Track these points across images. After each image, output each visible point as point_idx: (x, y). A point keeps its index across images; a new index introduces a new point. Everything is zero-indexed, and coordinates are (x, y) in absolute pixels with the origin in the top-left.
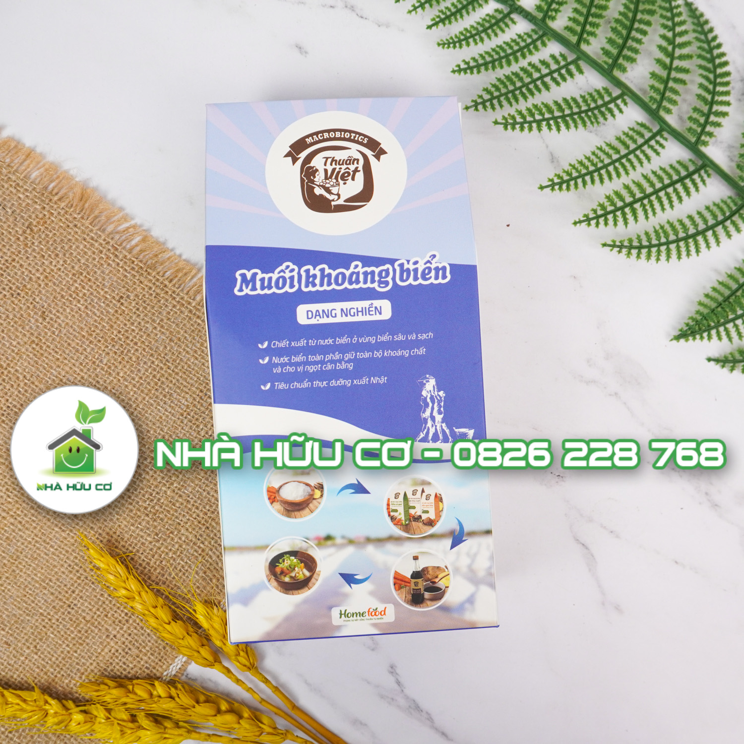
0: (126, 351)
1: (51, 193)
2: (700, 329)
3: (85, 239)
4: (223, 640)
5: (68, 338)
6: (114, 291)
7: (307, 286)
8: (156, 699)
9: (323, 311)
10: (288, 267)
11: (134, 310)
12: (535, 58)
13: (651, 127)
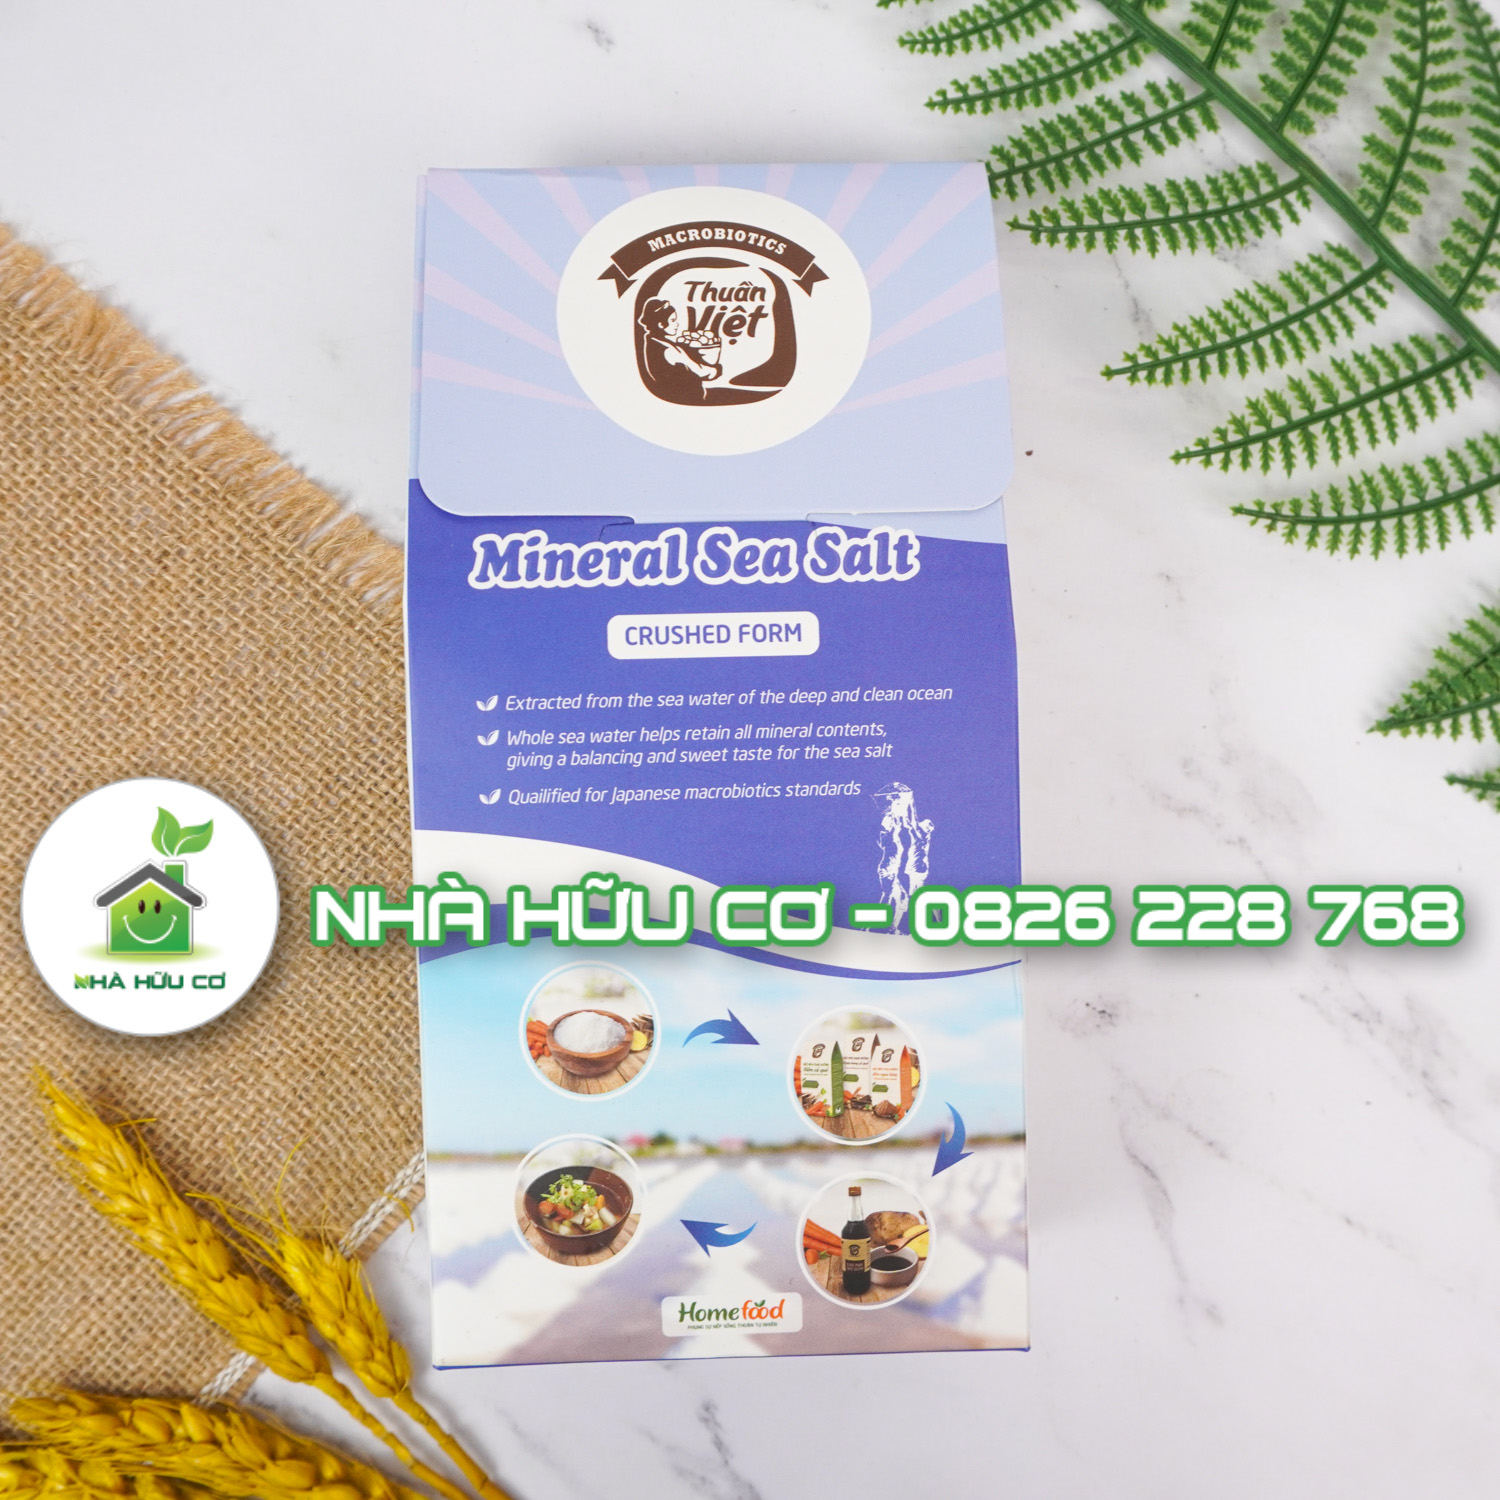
0: (166, 672)
1: (24, 312)
2: (1436, 711)
3: (92, 420)
4: (341, 1323)
6: (150, 539)
8: (180, 1445)
11: (191, 583)
12: (1112, 89)
13: (1358, 257)
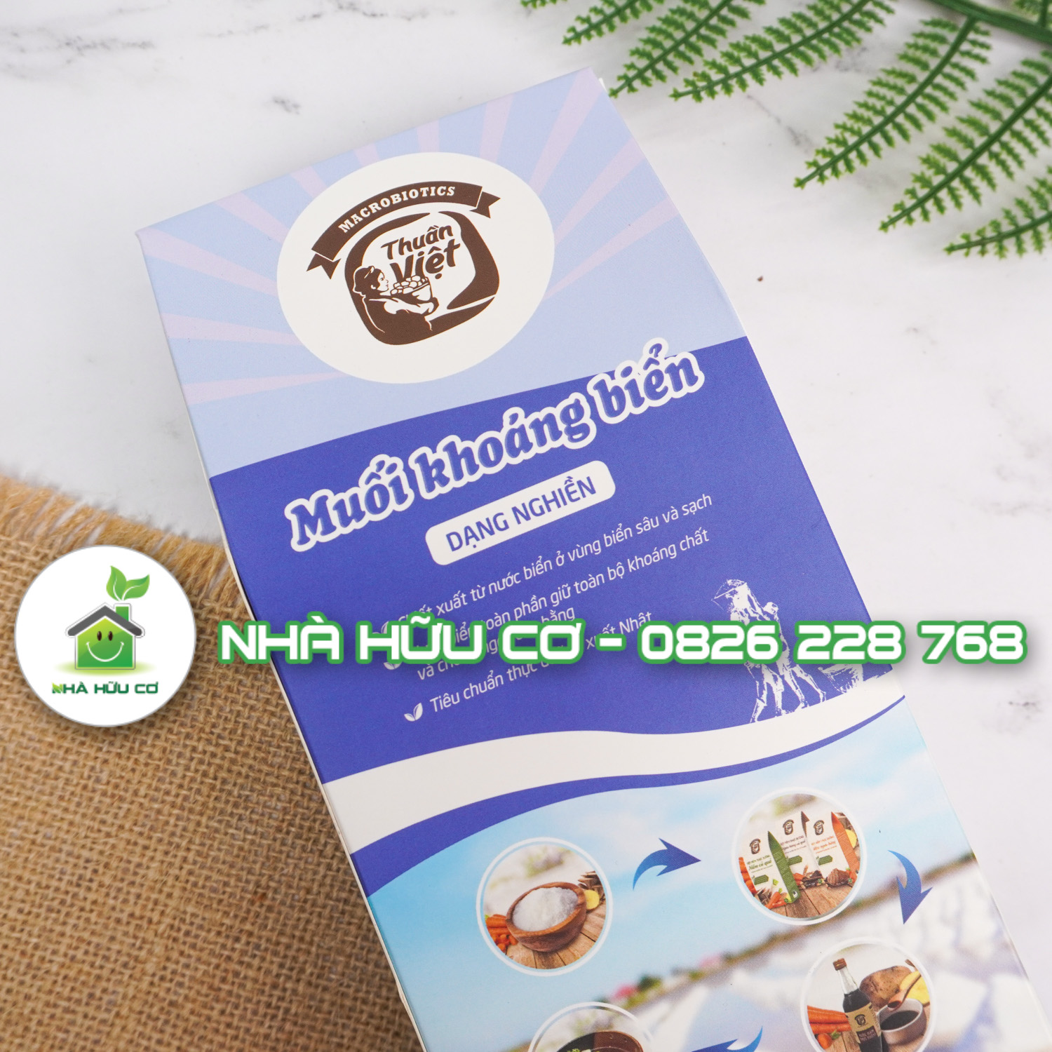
5: (23, 757)
7: (430, 488)
9: (479, 524)
10: (381, 465)
13: (951, 22)
